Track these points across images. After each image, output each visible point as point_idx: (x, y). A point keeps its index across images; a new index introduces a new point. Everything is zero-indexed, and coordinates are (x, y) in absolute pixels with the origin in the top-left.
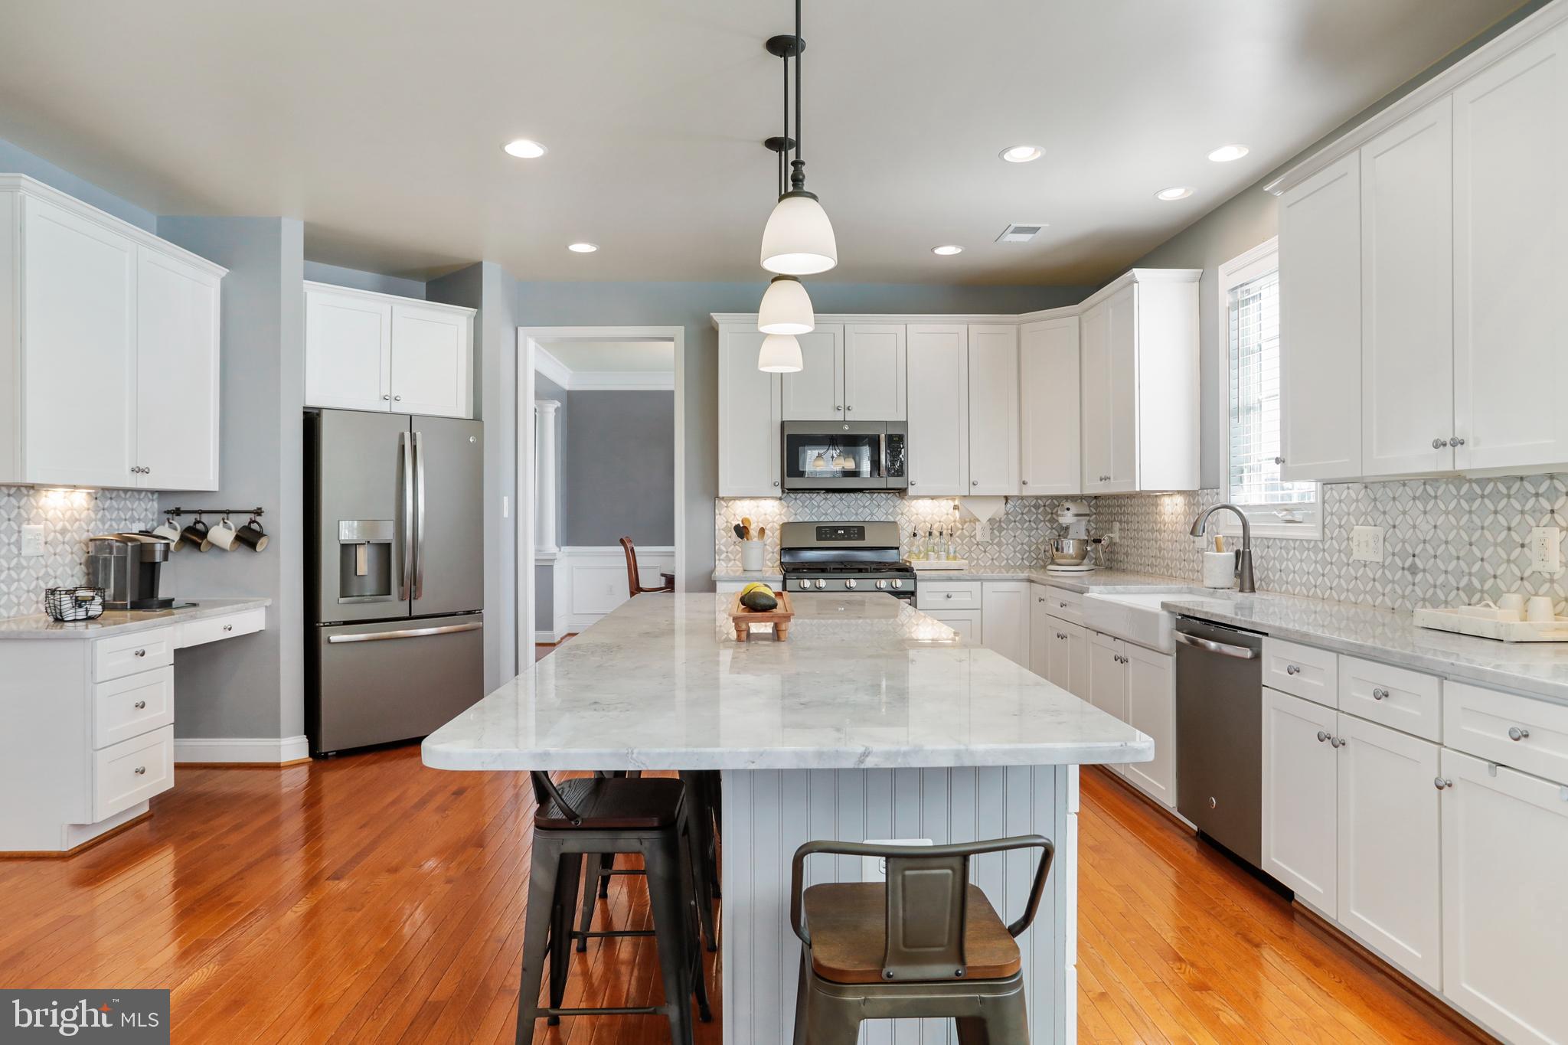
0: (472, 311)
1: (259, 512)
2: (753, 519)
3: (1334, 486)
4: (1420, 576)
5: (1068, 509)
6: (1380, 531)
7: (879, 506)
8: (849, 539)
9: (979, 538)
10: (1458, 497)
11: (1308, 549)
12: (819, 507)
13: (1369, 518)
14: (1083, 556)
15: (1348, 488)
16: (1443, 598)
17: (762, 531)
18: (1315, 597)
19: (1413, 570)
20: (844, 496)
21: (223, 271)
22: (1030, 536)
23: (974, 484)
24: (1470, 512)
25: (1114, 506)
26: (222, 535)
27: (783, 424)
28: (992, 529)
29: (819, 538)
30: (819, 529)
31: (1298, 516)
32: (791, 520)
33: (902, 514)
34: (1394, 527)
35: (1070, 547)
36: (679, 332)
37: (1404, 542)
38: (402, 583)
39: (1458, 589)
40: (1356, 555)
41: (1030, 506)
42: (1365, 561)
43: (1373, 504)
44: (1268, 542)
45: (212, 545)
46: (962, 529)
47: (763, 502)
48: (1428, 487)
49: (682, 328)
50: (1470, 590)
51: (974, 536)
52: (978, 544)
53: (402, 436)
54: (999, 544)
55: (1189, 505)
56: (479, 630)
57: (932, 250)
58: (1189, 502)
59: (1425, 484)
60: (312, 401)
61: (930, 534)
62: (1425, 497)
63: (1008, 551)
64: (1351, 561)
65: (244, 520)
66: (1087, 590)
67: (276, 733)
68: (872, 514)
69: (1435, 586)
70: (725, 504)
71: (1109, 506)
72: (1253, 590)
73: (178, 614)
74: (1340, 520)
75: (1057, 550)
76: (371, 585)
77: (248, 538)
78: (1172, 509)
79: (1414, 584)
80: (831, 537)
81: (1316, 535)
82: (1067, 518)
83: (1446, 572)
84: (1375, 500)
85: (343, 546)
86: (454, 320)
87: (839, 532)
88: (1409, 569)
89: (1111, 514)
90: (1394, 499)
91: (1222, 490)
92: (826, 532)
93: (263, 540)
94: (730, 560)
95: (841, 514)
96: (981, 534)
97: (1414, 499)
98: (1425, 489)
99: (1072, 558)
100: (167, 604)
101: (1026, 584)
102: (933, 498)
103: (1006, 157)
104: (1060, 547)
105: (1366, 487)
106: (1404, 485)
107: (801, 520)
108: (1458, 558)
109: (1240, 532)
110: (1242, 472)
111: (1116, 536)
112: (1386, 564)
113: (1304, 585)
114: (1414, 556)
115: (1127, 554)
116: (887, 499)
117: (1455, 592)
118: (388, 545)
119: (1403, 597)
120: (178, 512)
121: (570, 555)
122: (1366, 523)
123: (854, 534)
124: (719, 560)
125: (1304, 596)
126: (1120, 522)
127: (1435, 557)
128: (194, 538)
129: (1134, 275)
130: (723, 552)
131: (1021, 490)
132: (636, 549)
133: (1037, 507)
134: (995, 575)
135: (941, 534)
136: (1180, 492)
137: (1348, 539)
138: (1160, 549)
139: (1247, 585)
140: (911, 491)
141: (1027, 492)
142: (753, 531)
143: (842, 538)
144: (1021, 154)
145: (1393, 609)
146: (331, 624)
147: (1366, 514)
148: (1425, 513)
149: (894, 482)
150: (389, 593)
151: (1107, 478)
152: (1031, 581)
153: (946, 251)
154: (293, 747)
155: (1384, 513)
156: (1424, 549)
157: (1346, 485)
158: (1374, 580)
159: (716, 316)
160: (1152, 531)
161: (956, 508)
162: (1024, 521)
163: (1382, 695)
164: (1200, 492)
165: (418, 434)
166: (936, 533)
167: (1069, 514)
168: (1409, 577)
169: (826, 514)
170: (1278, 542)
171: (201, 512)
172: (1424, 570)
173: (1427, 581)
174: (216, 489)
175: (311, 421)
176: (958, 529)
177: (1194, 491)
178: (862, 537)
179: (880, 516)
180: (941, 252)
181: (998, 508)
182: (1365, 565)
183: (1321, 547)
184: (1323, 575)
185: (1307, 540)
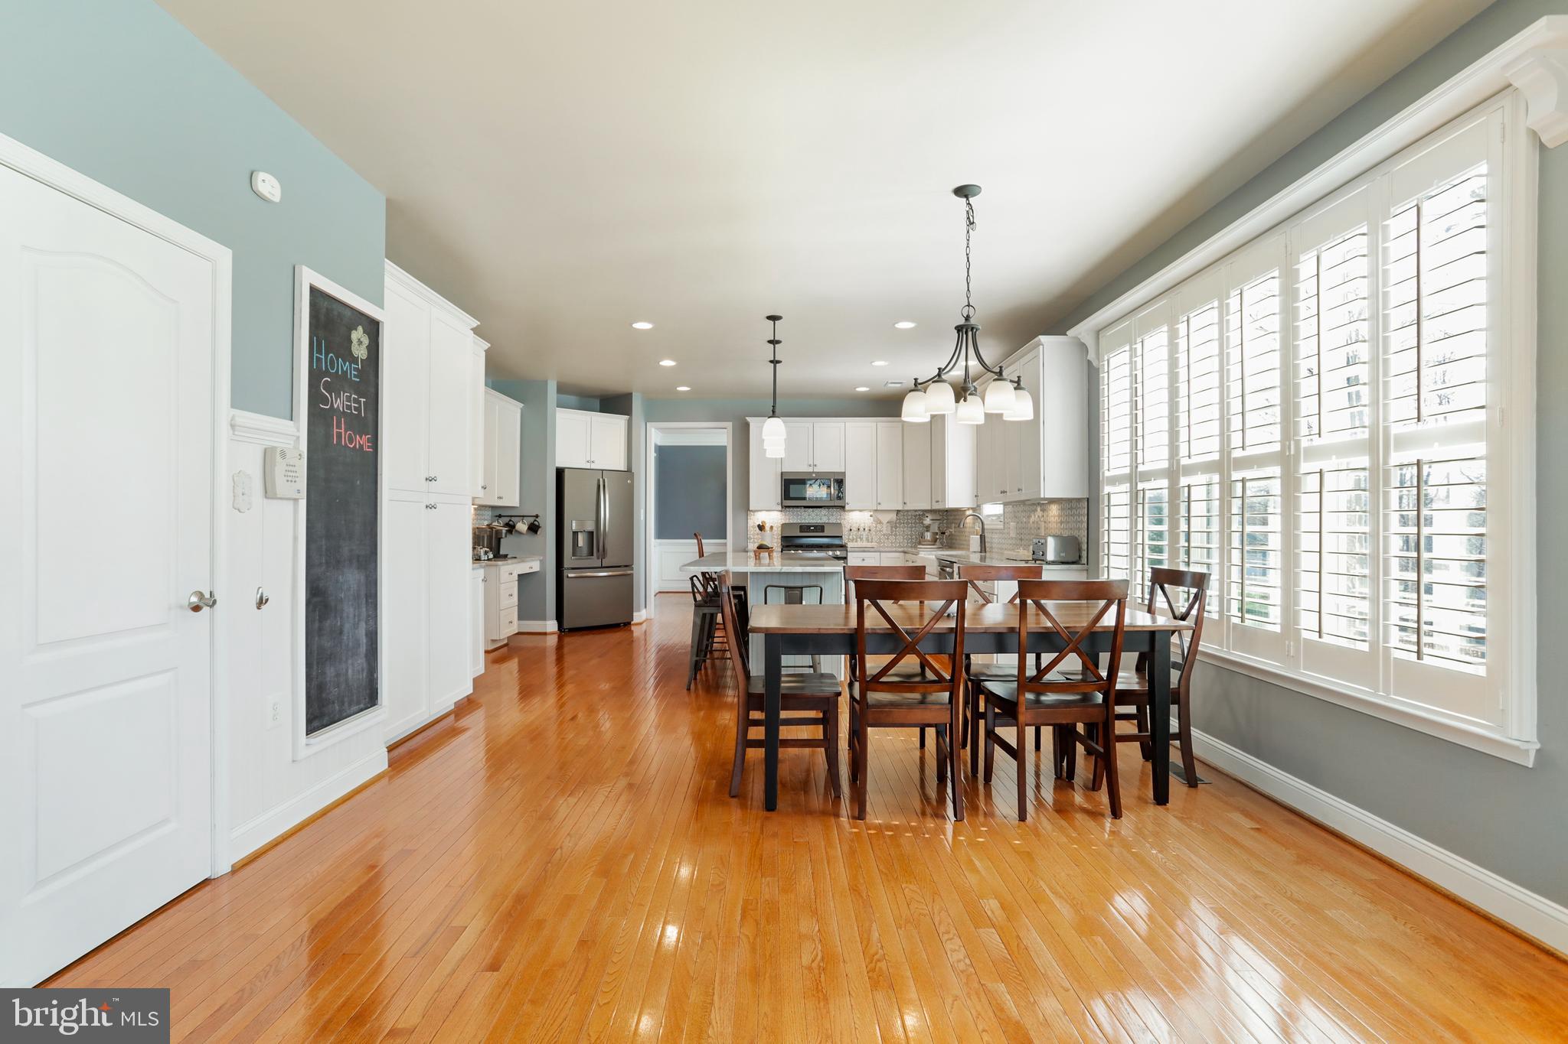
0: (627, 417)
1: (537, 516)
2: (767, 521)
3: (1006, 506)
5: (928, 517)
7: (832, 515)
8: (817, 532)
9: (885, 531)
11: (999, 532)
12: (801, 515)
13: (1014, 518)
14: (934, 541)
15: (1011, 506)
17: (772, 527)
20: (815, 509)
21: (523, 405)
23: (879, 504)
26: (522, 527)
27: (782, 473)
28: (892, 527)
29: (801, 531)
30: (801, 527)
31: (997, 519)
32: (787, 522)
33: (843, 519)
35: (928, 536)
36: (729, 425)
38: (598, 550)
44: (992, 531)
45: (516, 531)
46: (876, 527)
47: (772, 513)
49: (731, 423)
51: (882, 531)
52: (884, 535)
53: (599, 480)
54: (896, 535)
56: (632, 575)
57: (855, 388)
60: (560, 464)
61: (859, 529)
65: (531, 520)
67: (544, 618)
68: (829, 519)
70: (753, 514)
73: (510, 561)
74: (1007, 519)
75: (921, 537)
76: (585, 551)
77: (534, 528)
78: (968, 516)
80: (807, 531)
81: (1002, 527)
82: (927, 521)
85: (574, 532)
86: (618, 421)
87: (812, 528)
89: (946, 519)
92: (805, 528)
93: (540, 529)
94: (755, 543)
95: (813, 519)
96: (886, 529)
99: (929, 542)
100: (505, 556)
101: (902, 554)
102: (861, 511)
107: (792, 522)
116: (837, 512)
118: (593, 532)
120: (500, 516)
121: (660, 544)
123: (819, 529)
124: (750, 543)
128: (511, 528)
130: (752, 539)
131: (904, 507)
132: (703, 541)
134: (886, 549)
135: (864, 529)
136: (970, 508)
137: (1009, 528)
139: (983, 550)
140: (847, 508)
141: (907, 508)
142: (767, 528)
143: (813, 531)
146: (568, 569)
149: (838, 503)
150: (592, 555)
151: (937, 501)
152: (905, 552)
153: (862, 388)
154: (552, 626)
159: (748, 419)
160: (963, 526)
161: (871, 516)
162: (908, 523)
165: (606, 479)
166: (862, 529)
167: (928, 519)
169: (805, 519)
171: (511, 516)
174: (518, 505)
175: (560, 473)
176: (873, 527)
178: (823, 531)
179: (833, 520)
180: (858, 389)
181: (893, 516)
182: (1012, 539)
183: (1003, 532)
184: (1003, 544)
185: (999, 529)
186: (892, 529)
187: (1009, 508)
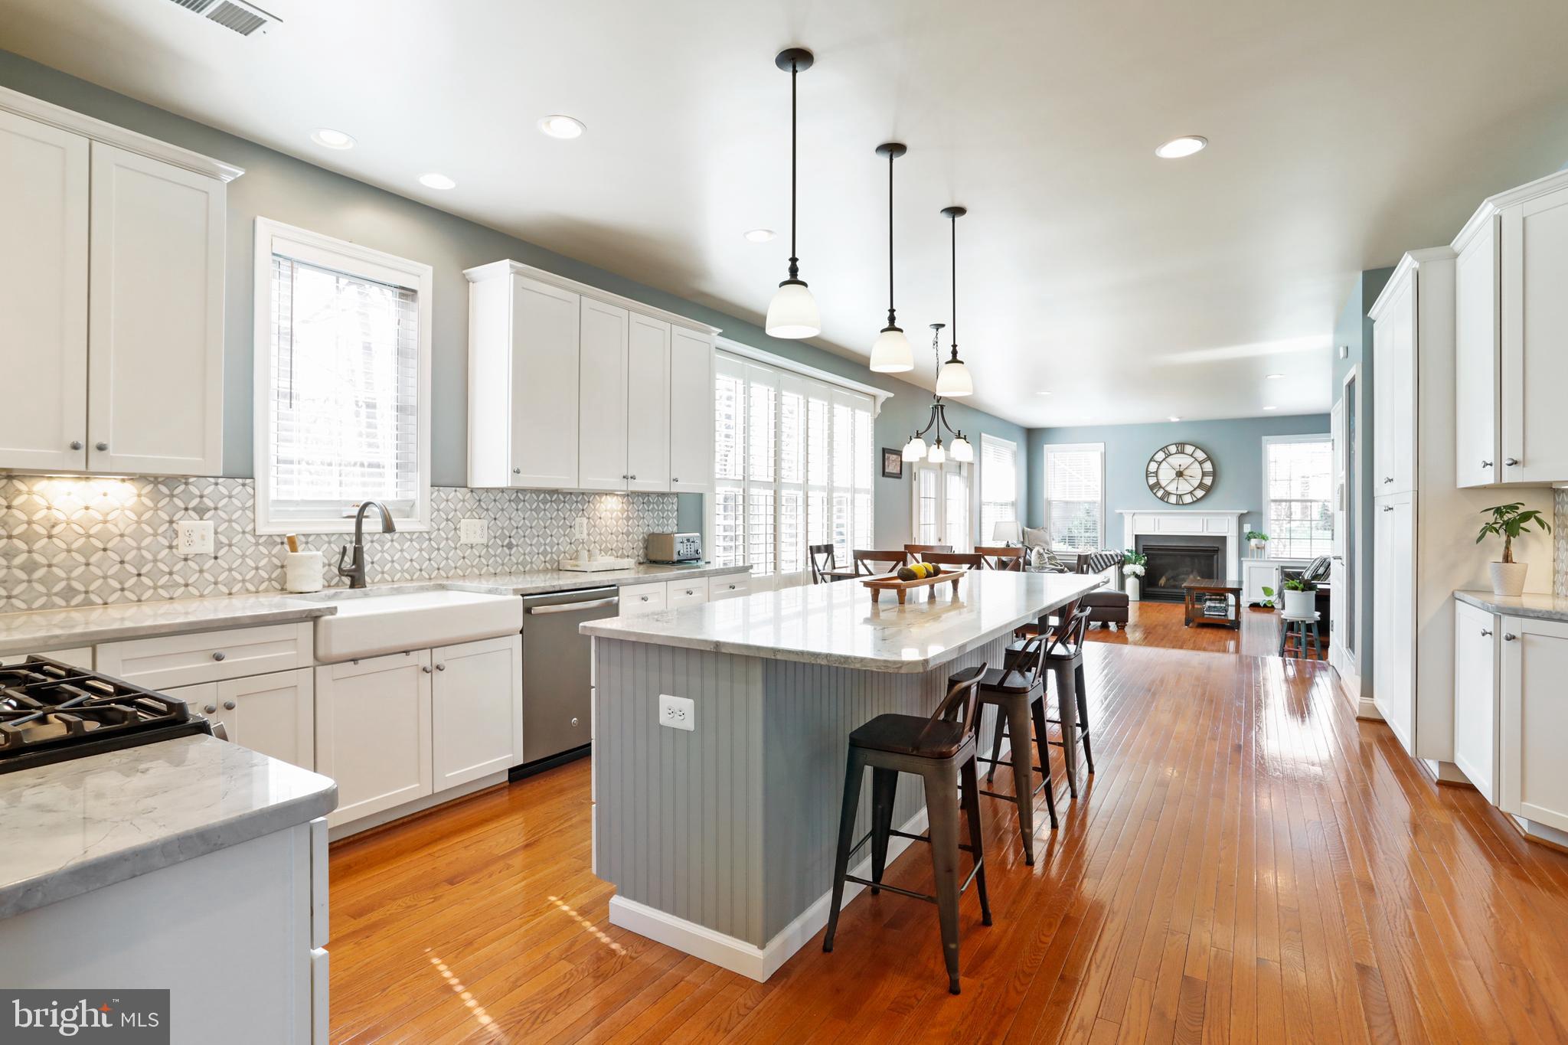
4: (514, 549)
6: (485, 522)
10: (538, 501)
15: (456, 491)
19: (510, 546)
24: (545, 510)
34: (495, 519)
37: (503, 528)
39: (538, 554)
40: (463, 540)
42: (472, 544)
43: (478, 503)
48: (519, 494)
55: (155, 495)
59: (517, 492)
62: (517, 500)
64: (458, 545)
69: (524, 554)
74: (447, 515)
79: (510, 555)
81: (421, 528)
83: (531, 545)
84: (480, 500)
88: (506, 546)
90: (495, 500)
91: (258, 480)
97: (510, 501)
98: (517, 495)
105: (472, 491)
106: (503, 492)
112: (490, 544)
113: (407, 571)
114: (510, 537)
117: (536, 556)
119: (503, 564)
122: (472, 517)
127: (524, 536)
137: (455, 529)
145: (496, 574)
147: (471, 510)
148: (517, 510)
155: (487, 510)
156: (517, 532)
157: (454, 489)
158: (480, 557)
168: (507, 551)
172: (517, 546)
173: (519, 552)
182: (472, 547)
183: (427, 537)
184: (430, 560)
185: (409, 533)
187: (454, 493)
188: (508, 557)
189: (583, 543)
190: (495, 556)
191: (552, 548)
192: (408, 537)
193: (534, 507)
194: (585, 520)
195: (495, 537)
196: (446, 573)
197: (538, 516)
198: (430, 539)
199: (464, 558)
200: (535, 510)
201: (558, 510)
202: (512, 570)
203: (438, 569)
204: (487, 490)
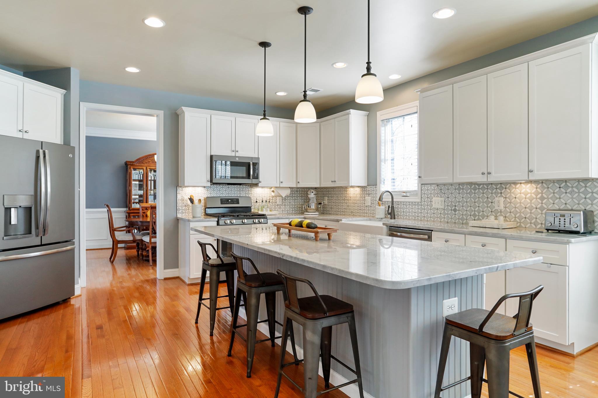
2: (196, 195)
3: (425, 185)
4: (457, 212)
5: (313, 192)
6: (443, 199)
7: (243, 191)
8: (233, 203)
9: (278, 203)
10: (471, 189)
11: (415, 205)
12: (220, 191)
13: (439, 195)
15: (431, 186)
16: (465, 218)
17: (200, 200)
18: (418, 220)
19: (455, 210)
20: (230, 186)
22: (295, 202)
23: (281, 182)
24: (475, 193)
25: (325, 191)
27: (211, 157)
29: (222, 203)
30: (221, 200)
31: (408, 195)
32: (209, 196)
33: (251, 194)
34: (448, 198)
35: (313, 206)
36: (161, 113)
37: (452, 202)
38: (37, 227)
39: (471, 215)
40: (434, 206)
41: (295, 191)
42: (437, 208)
43: (440, 191)
46: (272, 200)
47: (197, 188)
48: (460, 186)
49: (163, 111)
50: (475, 215)
51: (276, 202)
52: (278, 205)
53: (38, 152)
54: (285, 205)
55: (362, 191)
56: (73, 250)
57: (276, 93)
58: (362, 190)
59: (459, 185)
61: (262, 201)
62: (459, 189)
63: (288, 208)
64: (432, 208)
66: (341, 220)
68: (241, 194)
69: (463, 215)
70: (181, 189)
71: (322, 191)
72: (395, 219)
74: (428, 196)
75: (308, 207)
76: (20, 230)
78: (354, 193)
79: (455, 215)
80: (226, 203)
81: (419, 200)
82: (310, 196)
83: (467, 211)
84: (441, 189)
85: (5, 209)
87: (229, 201)
88: (453, 210)
89: (323, 194)
90: (448, 189)
91: (378, 186)
92: (224, 200)
94: (183, 213)
95: (228, 194)
96: (279, 201)
97: (455, 189)
98: (459, 186)
99: (314, 210)
102: (266, 188)
103: (334, 66)
104: (309, 206)
105: (438, 186)
106: (452, 185)
107: (213, 196)
108: (471, 206)
109: (391, 200)
110: (384, 180)
111: (326, 202)
112: (445, 209)
113: (413, 216)
114: (455, 206)
115: (331, 208)
116: (246, 188)
117: (469, 216)
118: (31, 208)
119: (451, 218)
122: (438, 197)
123: (235, 201)
124: (179, 213)
125: (413, 219)
126: (328, 197)
127: (463, 206)
129: (350, 112)
130: (180, 210)
131: (297, 185)
132: (112, 209)
133: (297, 191)
135: (266, 201)
136: (358, 187)
137: (431, 201)
138: (348, 206)
139: (393, 217)
140: (260, 185)
141: (299, 186)
142: (195, 201)
143: (230, 203)
144: (340, 65)
145: (448, 222)
147: (437, 194)
148: (459, 193)
149: (255, 181)
150: (31, 233)
151: (335, 181)
153: (281, 94)
155: (444, 193)
156: (459, 204)
157: (430, 185)
158: (441, 214)
159: (184, 108)
160: (344, 200)
162: (297, 197)
163: (483, 246)
164: (367, 186)
165: (46, 151)
166: (264, 201)
167: (312, 194)
168: (454, 212)
169: (222, 194)
170: (402, 203)
172: (459, 210)
173: (460, 213)
176: (271, 199)
177: (364, 186)
178: (238, 203)
179: (243, 194)
180: (278, 94)
181: (288, 192)
182: (437, 209)
183: (420, 204)
184: (421, 213)
185: (414, 202)
186: (282, 201)
187: (430, 187)
188: (454, 215)
189: (501, 212)
190: (448, 214)
191: (479, 213)
192: (414, 204)
193: (468, 192)
194: (502, 200)
195: (448, 206)
196: (427, 219)
197: (471, 196)
198: (421, 205)
199: (434, 213)
200: (469, 193)
201: (483, 193)
202: (456, 222)
203: (424, 217)
204: (444, 185)
